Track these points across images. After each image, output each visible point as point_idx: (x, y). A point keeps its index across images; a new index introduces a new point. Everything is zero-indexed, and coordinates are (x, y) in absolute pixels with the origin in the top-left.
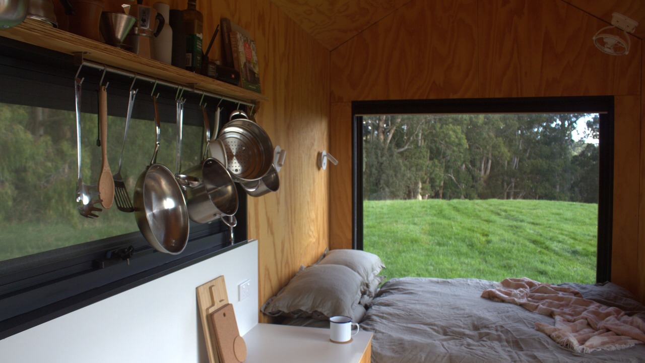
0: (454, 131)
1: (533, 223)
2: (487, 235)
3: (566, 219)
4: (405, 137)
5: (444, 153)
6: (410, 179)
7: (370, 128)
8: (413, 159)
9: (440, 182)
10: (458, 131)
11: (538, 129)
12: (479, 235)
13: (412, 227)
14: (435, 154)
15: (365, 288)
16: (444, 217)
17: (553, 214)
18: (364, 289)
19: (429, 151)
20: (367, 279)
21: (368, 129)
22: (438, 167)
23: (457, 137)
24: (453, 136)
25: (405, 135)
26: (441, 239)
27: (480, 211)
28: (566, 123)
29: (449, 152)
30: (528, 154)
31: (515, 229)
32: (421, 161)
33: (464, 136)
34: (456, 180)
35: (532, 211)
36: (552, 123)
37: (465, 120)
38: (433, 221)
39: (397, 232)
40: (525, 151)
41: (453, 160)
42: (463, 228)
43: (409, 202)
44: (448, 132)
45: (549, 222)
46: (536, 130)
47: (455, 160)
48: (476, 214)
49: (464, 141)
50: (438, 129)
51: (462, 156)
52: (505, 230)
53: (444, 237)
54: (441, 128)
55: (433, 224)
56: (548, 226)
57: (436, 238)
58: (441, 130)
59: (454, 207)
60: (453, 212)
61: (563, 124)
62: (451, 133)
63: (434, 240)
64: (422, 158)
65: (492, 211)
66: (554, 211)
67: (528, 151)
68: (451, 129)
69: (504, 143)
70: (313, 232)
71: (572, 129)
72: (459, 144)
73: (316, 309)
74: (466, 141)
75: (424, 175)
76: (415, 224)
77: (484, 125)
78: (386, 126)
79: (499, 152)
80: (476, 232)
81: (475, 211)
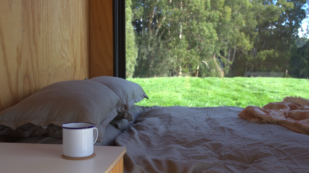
0: (207, 27)
1: (272, 92)
2: (236, 99)
3: (298, 90)
4: (169, 32)
5: (199, 44)
6: (173, 64)
7: (142, 25)
8: (175, 49)
9: (197, 67)
10: (210, 27)
11: (272, 27)
12: (230, 99)
13: (174, 94)
14: (193, 44)
15: (123, 109)
16: (201, 87)
17: (287, 86)
18: (121, 110)
19: (187, 42)
20: (127, 103)
21: (140, 26)
22: (195, 55)
23: (209, 32)
24: (207, 31)
25: (169, 30)
26: (199, 102)
27: (229, 84)
28: (294, 22)
29: (202, 43)
30: (263, 46)
31: (258, 95)
32: (182, 50)
33: (214, 31)
34: (209, 65)
35: (270, 84)
36: (283, 22)
37: (216, 18)
38: (192, 90)
39: (162, 97)
40: (262, 43)
41: (206, 50)
42: (216, 94)
43: (172, 78)
44: (202, 27)
45: (285, 91)
46: (270, 28)
47: (208, 50)
48: (226, 86)
49: (215, 35)
50: (195, 25)
51: (214, 47)
52: (251, 96)
53: (201, 101)
54: (197, 24)
55: (192, 91)
56: (284, 94)
57: (195, 102)
58: (198, 26)
59: (208, 82)
60: (208, 84)
61: (291, 24)
62: (205, 28)
63: (193, 104)
64: (182, 48)
65: (239, 84)
66: (288, 84)
67: (264, 43)
68: (205, 25)
69: (246, 37)
70: (66, 54)
71: (298, 27)
72: (211, 37)
73: (52, 123)
74: (216, 34)
75: (184, 61)
76: (177, 92)
77: (231, 23)
78: (154, 24)
79: (242, 44)
80: (227, 97)
81: (225, 84)
